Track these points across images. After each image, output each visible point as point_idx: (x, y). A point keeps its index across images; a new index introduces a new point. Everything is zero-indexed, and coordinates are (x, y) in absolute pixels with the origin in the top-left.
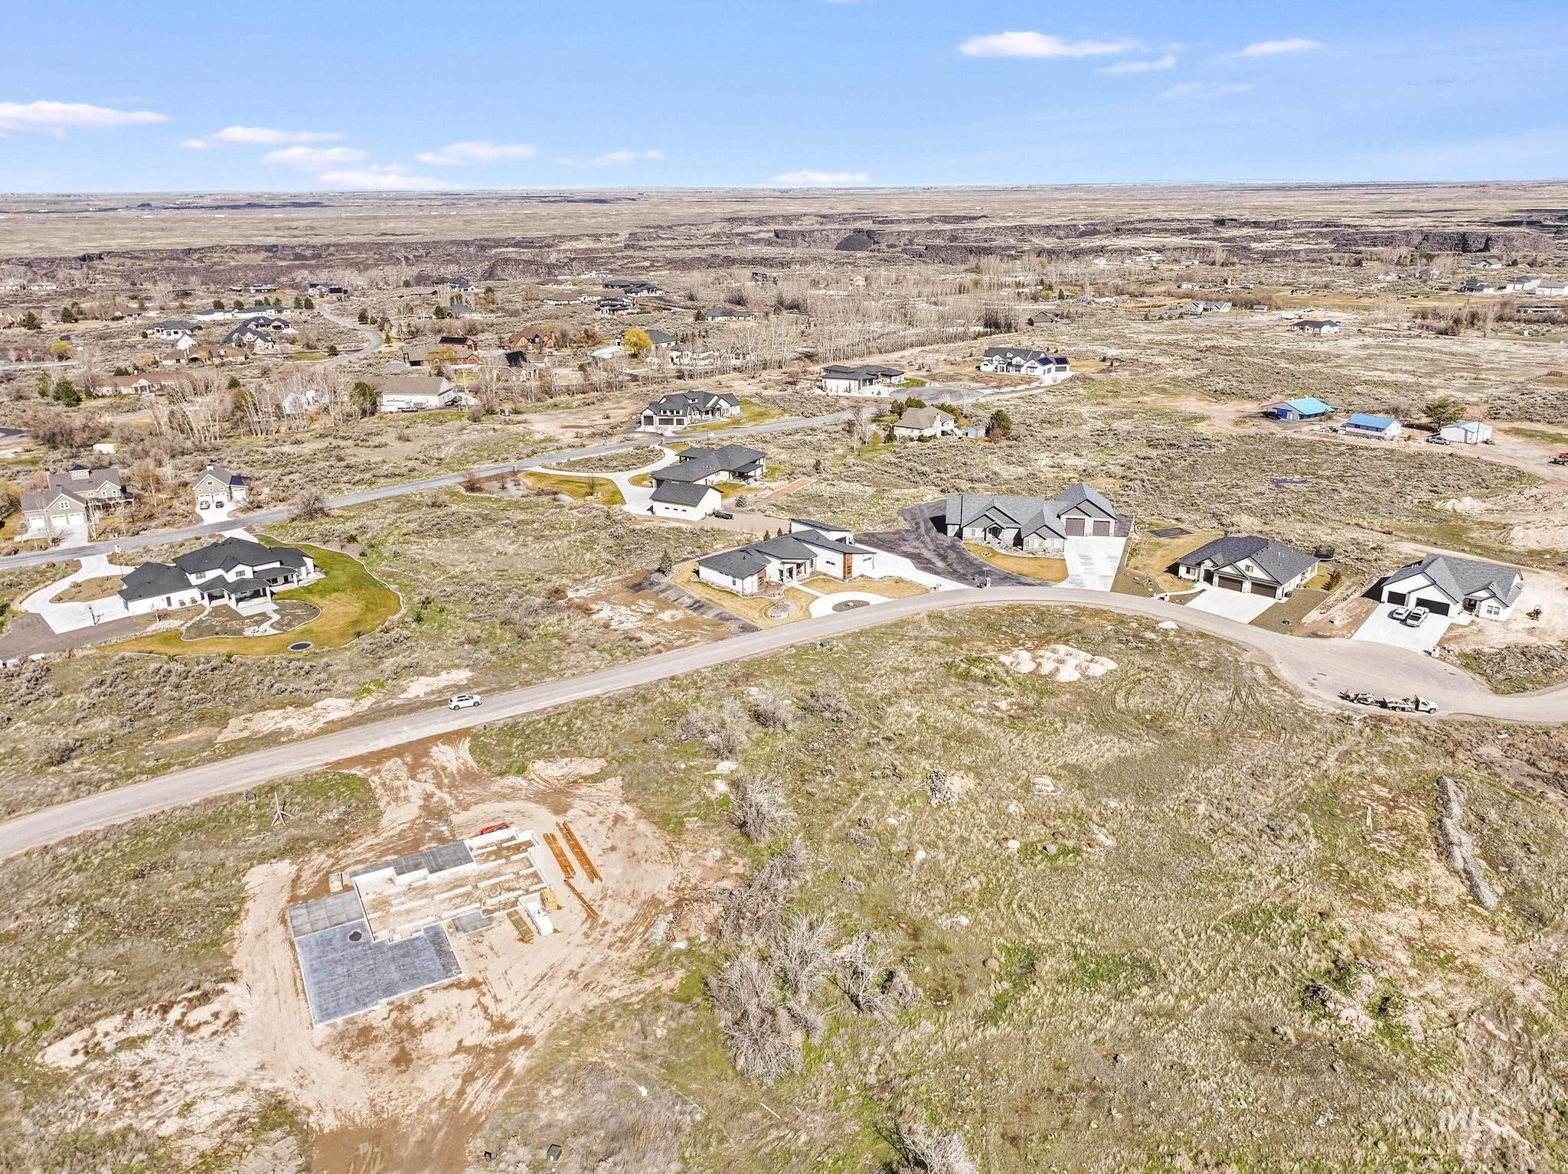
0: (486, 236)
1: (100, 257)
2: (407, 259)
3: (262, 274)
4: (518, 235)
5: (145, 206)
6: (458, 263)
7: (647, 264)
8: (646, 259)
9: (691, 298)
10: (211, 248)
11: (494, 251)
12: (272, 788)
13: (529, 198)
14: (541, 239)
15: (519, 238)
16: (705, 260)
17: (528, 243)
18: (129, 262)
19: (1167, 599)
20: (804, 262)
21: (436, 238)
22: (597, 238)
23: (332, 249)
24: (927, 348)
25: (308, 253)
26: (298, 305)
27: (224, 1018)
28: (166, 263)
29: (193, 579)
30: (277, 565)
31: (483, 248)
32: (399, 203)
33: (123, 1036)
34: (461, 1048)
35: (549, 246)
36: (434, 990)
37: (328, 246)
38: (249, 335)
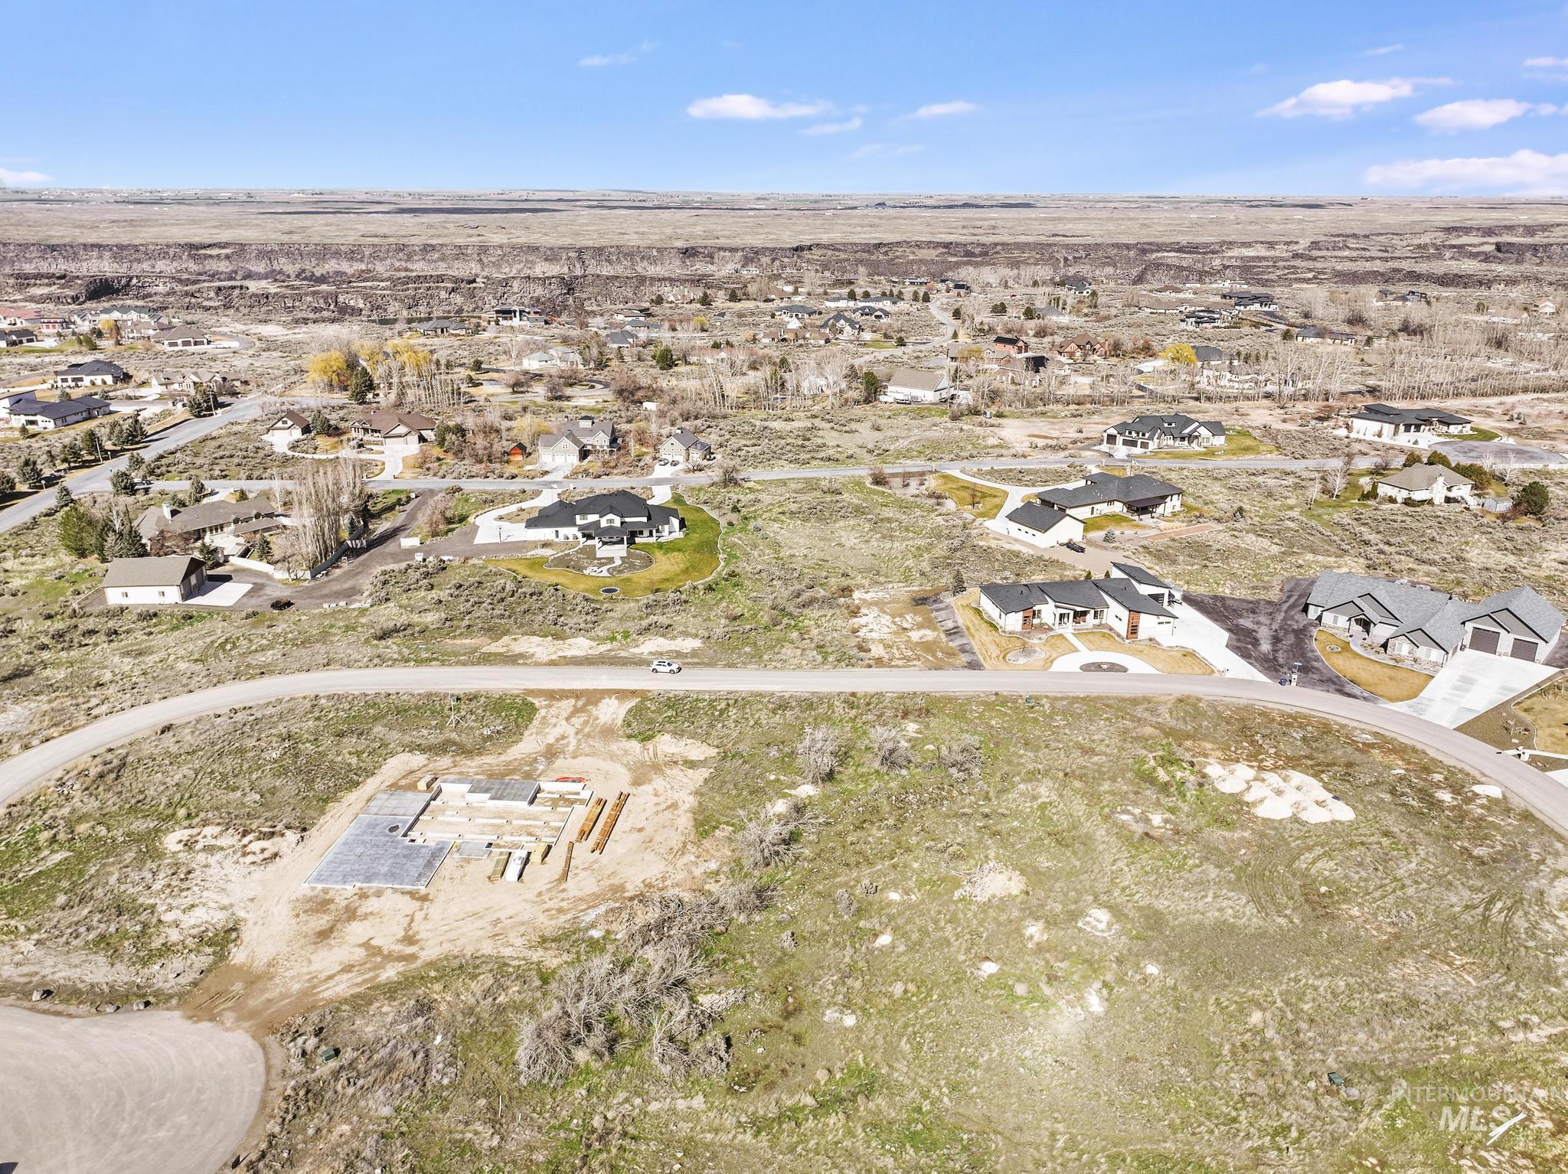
0: (1152, 240)
1: (810, 248)
2: (1066, 259)
3: (933, 268)
4: (1184, 240)
5: (882, 204)
6: (1115, 266)
7: (1310, 275)
8: (1310, 270)
9: (1307, 316)
10: (898, 244)
11: (1154, 255)
12: (473, 698)
13: (1232, 202)
14: (1206, 245)
15: (1184, 243)
16: (1382, 275)
17: (1192, 249)
18: (830, 253)
19: (1525, 757)
20: (1511, 282)
21: (1099, 241)
22: (1271, 245)
23: (999, 248)
24: (1545, 396)
25: (977, 250)
26: (916, 298)
27: (267, 854)
28: (858, 255)
29: (579, 520)
30: (645, 519)
31: (1144, 251)
32: (1098, 205)
33: (213, 842)
34: (366, 945)
35: (1213, 252)
36: (395, 891)
37: (996, 244)
38: (842, 322)
